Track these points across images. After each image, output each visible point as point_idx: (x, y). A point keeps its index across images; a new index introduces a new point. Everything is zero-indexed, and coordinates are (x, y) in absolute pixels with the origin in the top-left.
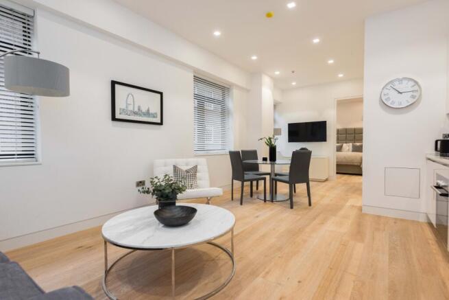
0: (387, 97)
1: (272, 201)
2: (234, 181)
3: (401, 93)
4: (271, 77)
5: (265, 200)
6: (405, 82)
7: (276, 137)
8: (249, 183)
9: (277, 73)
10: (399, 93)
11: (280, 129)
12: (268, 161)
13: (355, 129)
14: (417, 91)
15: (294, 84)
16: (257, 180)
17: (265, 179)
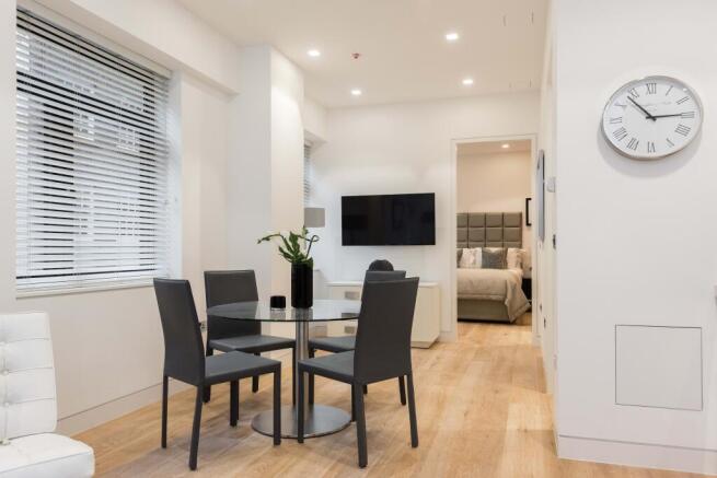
0: (619, 126)
1: (300, 440)
2: (172, 382)
3: (654, 118)
4: (299, 66)
5: (277, 438)
6: (662, 88)
7: (312, 231)
8: (225, 387)
9: (314, 53)
10: (649, 117)
11: (322, 211)
12: (289, 311)
13: (485, 216)
14: (691, 115)
15: (356, 92)
16: (255, 374)
17: (276, 368)
